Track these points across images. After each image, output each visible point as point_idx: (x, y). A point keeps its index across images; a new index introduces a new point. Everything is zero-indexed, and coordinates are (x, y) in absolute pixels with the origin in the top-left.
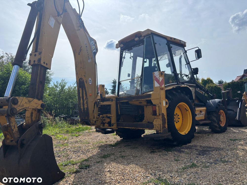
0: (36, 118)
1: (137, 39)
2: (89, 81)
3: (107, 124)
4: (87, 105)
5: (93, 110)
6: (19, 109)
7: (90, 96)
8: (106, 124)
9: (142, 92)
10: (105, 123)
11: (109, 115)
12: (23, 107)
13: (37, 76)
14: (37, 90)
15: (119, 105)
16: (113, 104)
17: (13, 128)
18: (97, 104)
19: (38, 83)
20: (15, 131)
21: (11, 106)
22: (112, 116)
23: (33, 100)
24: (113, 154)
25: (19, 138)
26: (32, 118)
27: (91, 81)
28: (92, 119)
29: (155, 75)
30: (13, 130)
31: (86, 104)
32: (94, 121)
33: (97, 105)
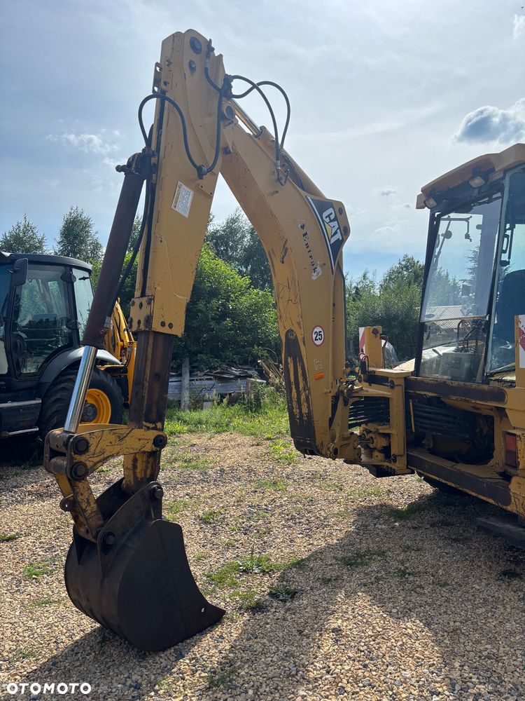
0: (145, 471)
1: (478, 182)
2: (314, 336)
3: (380, 451)
4: (309, 407)
5: (330, 416)
6: (91, 464)
7: (316, 379)
8: (376, 453)
9: (488, 370)
10: (375, 448)
11: (383, 429)
12: (102, 457)
13: (146, 362)
14: (146, 398)
15: (411, 403)
16: (396, 397)
17: (84, 506)
18: (344, 397)
19: (148, 379)
20: (89, 512)
21: (72, 458)
22: (393, 432)
23: (130, 432)
24: (382, 554)
25: (102, 526)
26: (135, 473)
27: (322, 333)
28: (325, 444)
29: (520, 326)
30: (85, 511)
31: (306, 404)
32: (331, 450)
33: (344, 400)
